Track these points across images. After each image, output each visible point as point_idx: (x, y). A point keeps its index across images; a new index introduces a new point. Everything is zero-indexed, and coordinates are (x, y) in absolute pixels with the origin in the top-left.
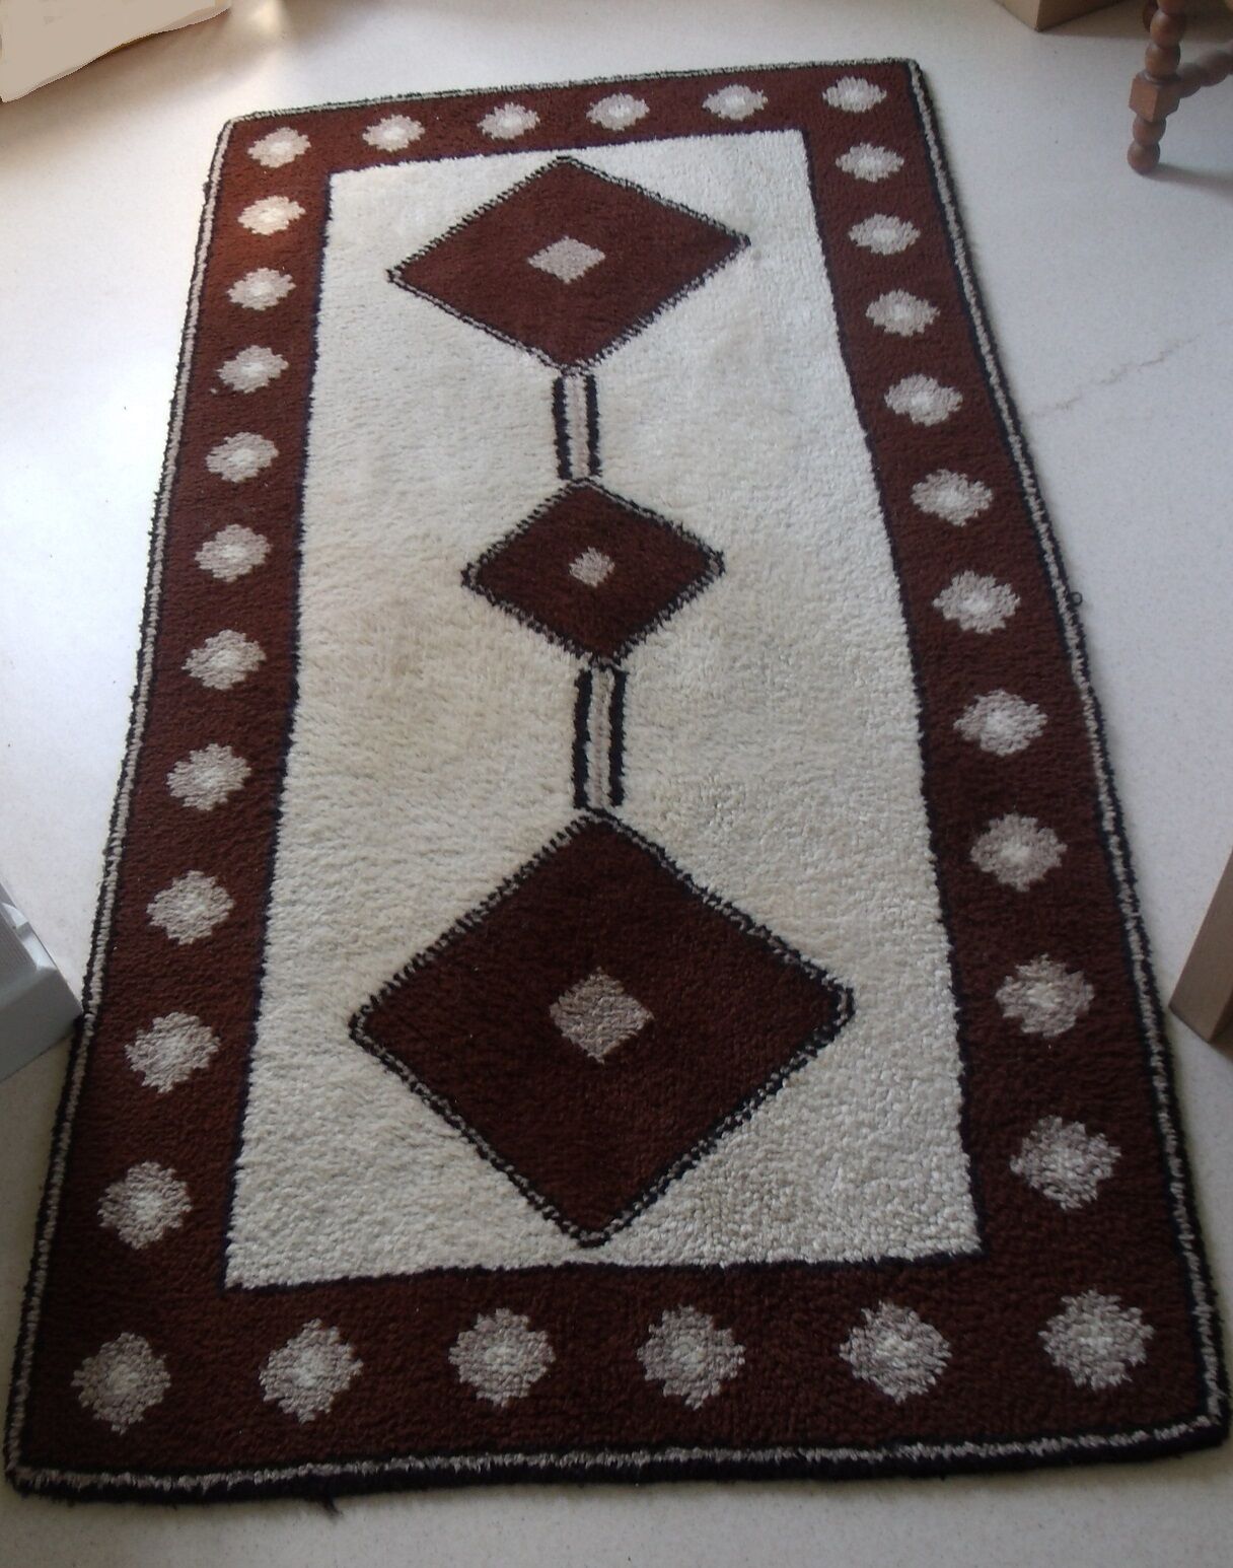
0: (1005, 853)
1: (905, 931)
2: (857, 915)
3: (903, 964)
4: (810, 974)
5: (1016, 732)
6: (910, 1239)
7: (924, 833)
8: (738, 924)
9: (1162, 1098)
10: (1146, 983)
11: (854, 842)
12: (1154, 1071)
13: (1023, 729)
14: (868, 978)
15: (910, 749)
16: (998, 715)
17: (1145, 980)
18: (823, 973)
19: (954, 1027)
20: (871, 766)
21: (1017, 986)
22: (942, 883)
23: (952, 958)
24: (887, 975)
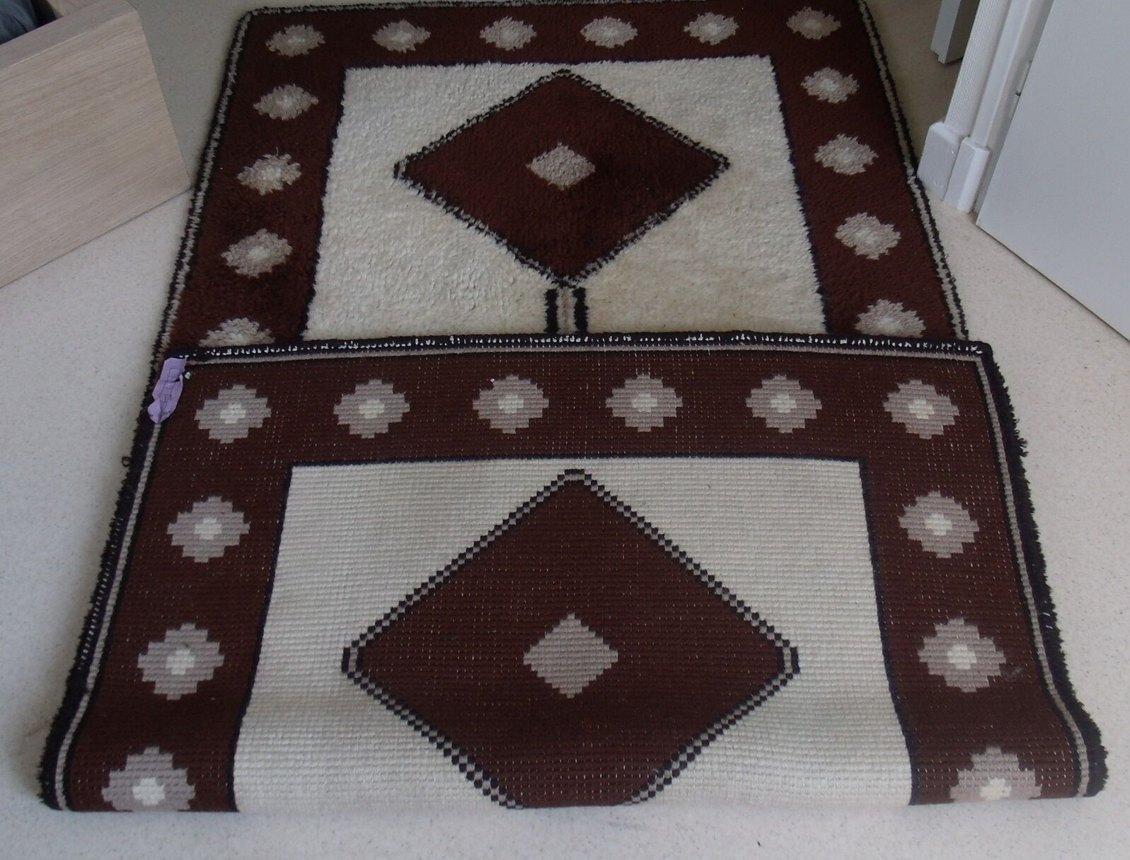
2: (379, 218)
4: (420, 186)
5: (228, 331)
6: (383, 73)
7: (321, 267)
14: (381, 184)
18: (411, 186)
19: (332, 160)
21: (287, 180)
23: (322, 194)
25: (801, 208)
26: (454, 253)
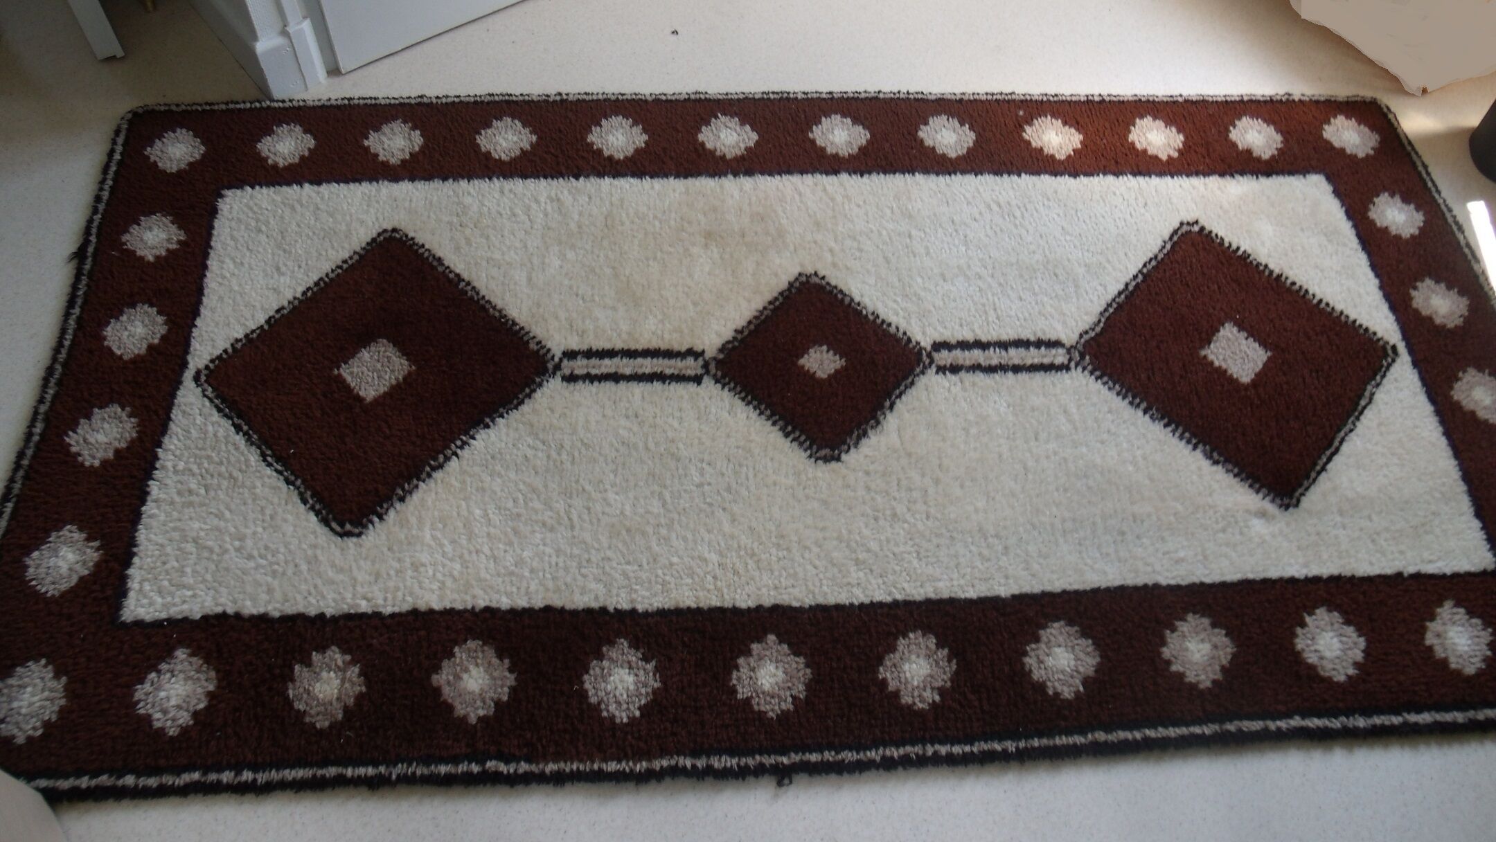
0: (474, 671)
1: (408, 578)
2: (429, 546)
3: (378, 576)
4: (382, 507)
5: (607, 694)
6: (143, 572)
7: (505, 603)
8: (435, 459)
9: (213, 777)
10: (323, 777)
11: (501, 546)
12: (238, 773)
13: (612, 700)
14: (369, 550)
15: (596, 598)
16: (630, 679)
17: (328, 775)
18: (381, 518)
19: (312, 612)
20: (580, 567)
21: (340, 663)
22: (450, 613)
23: (377, 615)
24: (369, 563)
25: (466, 181)
26: (498, 468)
